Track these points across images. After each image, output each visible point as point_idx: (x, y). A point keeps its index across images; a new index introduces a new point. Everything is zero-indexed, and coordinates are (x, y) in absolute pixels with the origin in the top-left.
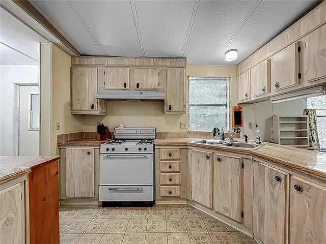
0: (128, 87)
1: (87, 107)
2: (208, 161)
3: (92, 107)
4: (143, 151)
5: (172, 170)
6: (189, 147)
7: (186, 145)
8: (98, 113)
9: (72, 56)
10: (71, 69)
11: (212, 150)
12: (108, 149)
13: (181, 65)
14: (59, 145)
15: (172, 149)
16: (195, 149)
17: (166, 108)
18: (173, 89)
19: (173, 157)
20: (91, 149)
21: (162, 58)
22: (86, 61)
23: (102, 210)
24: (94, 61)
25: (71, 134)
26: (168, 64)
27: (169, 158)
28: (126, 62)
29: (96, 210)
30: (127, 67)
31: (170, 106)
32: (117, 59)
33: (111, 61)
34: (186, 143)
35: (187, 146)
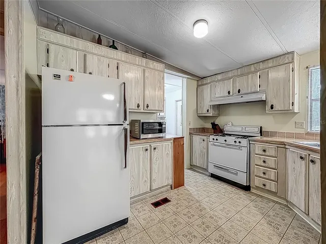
0: (231, 94)
1: (205, 111)
2: (303, 162)
3: (208, 111)
4: (238, 144)
5: (266, 165)
6: (287, 147)
7: (283, 144)
8: (211, 115)
9: (197, 81)
10: (197, 88)
11: (308, 151)
12: (213, 139)
13: (286, 62)
14: (190, 134)
15: (266, 146)
16: (292, 149)
17: (268, 107)
18: (275, 89)
19: (267, 153)
20: (205, 138)
21: (263, 61)
22: (205, 81)
23: (210, 178)
24: (209, 80)
25: (197, 128)
26: (270, 65)
27: (263, 153)
28: (230, 75)
29: (206, 177)
30: (230, 78)
31: (272, 105)
32: (224, 74)
33: (219, 77)
34: (283, 142)
35: (285, 145)
